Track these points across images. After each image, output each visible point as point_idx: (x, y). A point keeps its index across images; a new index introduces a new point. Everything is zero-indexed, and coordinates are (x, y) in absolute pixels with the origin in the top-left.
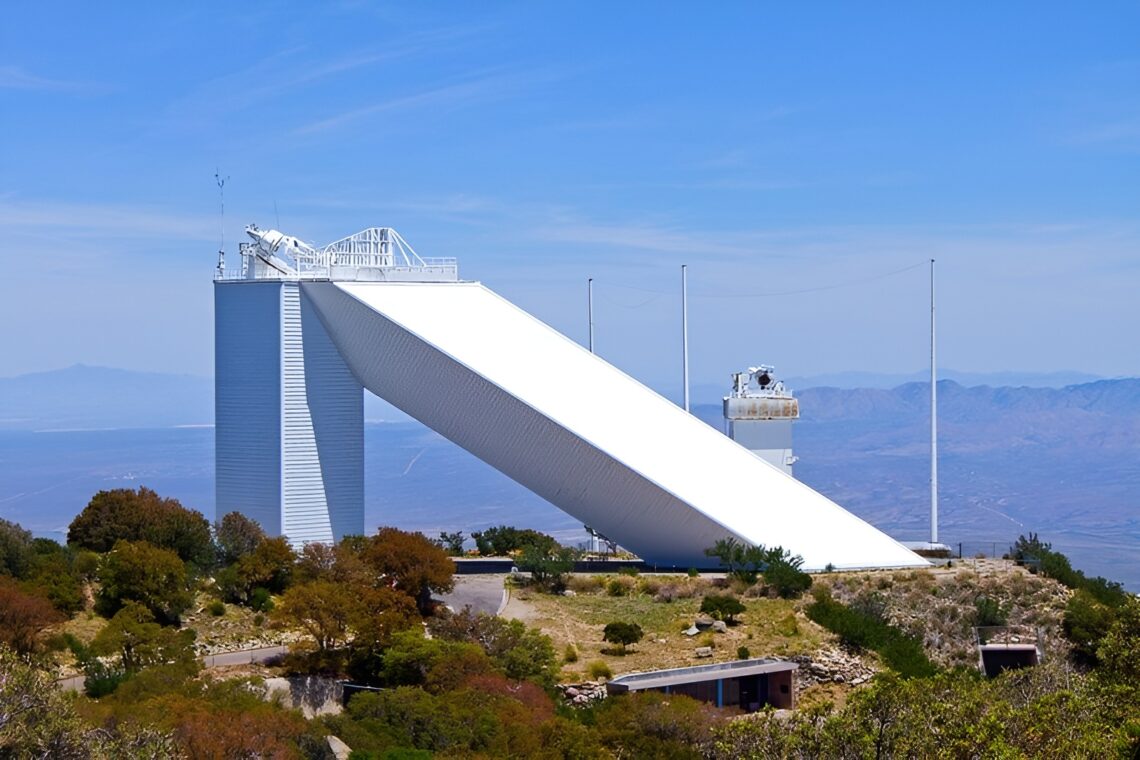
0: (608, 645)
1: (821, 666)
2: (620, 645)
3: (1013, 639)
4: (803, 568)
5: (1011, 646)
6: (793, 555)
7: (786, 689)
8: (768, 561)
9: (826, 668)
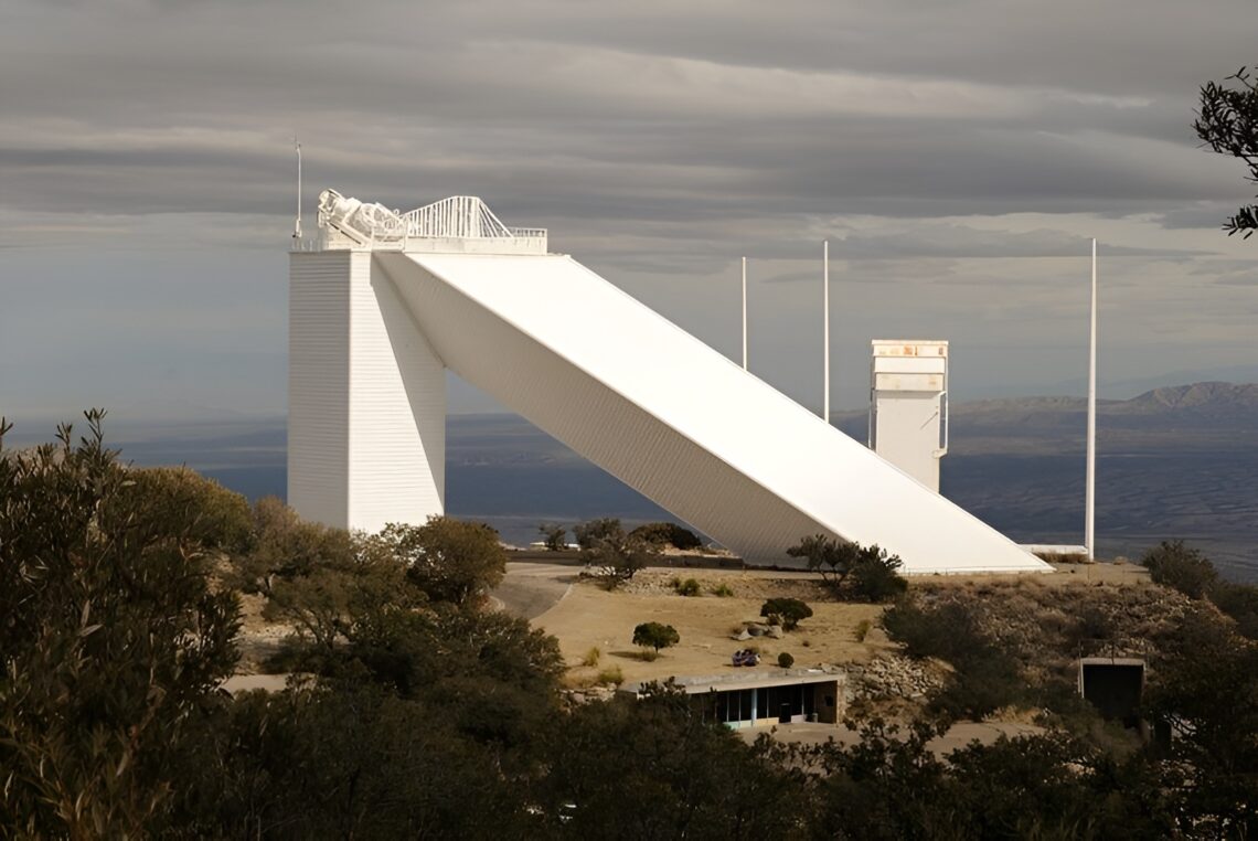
0: (637, 649)
1: (875, 677)
2: (651, 649)
3: (1120, 653)
4: (900, 571)
5: (1117, 662)
6: (889, 556)
7: (832, 702)
8: (860, 561)
9: (882, 680)
